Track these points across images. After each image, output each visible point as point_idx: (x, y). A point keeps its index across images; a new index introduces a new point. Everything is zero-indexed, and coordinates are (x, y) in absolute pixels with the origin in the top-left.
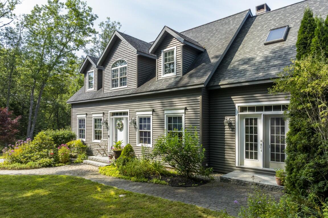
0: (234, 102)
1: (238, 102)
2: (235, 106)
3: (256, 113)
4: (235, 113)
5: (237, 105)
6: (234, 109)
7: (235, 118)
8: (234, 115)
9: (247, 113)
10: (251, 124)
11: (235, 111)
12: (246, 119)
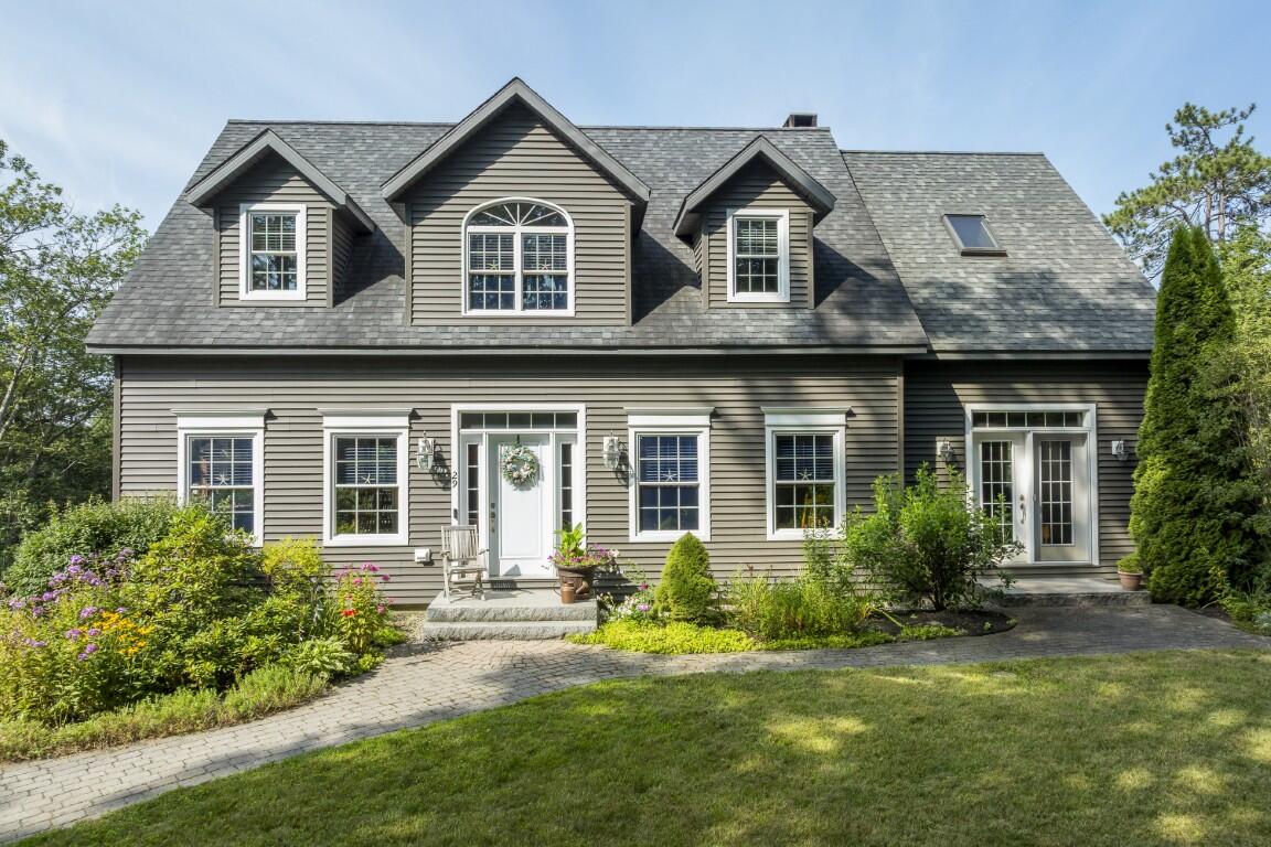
0: (961, 398)
1: (972, 399)
2: (962, 409)
3: (1006, 429)
4: (963, 429)
5: (970, 408)
6: (960, 419)
7: (964, 441)
8: (961, 432)
9: (988, 429)
10: (996, 456)
11: (964, 422)
12: (984, 444)
